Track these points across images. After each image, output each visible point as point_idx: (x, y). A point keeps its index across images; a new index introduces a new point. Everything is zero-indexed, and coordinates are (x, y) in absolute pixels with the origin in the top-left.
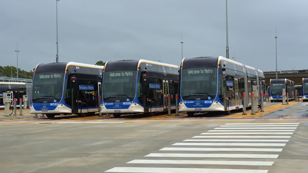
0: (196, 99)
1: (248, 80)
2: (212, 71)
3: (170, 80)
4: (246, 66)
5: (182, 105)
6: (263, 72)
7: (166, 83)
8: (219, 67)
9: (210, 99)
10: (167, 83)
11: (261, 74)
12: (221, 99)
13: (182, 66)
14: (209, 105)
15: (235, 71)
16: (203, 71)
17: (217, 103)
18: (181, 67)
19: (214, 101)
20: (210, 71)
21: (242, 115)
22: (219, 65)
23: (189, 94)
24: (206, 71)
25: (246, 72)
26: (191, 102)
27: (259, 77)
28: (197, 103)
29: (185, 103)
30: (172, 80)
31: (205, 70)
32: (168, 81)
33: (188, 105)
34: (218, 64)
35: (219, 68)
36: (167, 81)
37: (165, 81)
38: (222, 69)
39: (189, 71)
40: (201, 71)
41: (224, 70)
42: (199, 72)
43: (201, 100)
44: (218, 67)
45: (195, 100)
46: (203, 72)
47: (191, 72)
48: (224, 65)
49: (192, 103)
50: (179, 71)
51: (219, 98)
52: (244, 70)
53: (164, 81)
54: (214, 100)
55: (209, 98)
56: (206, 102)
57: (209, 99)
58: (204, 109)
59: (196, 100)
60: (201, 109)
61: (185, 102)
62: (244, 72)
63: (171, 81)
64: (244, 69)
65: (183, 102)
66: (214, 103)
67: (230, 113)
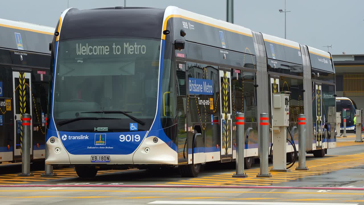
0: (95, 129)
1: (269, 77)
2: (143, 48)
3: (39, 72)
4: (267, 37)
5: (55, 144)
6: (328, 56)
7: (22, 80)
8: (164, 39)
9: (136, 128)
10: (27, 81)
11: (320, 60)
12: (166, 131)
13: (59, 31)
14: (131, 147)
15: (221, 51)
16: (118, 48)
17: (155, 140)
18: (57, 34)
19: (146, 135)
20: (140, 48)
21: (233, 177)
22: (165, 32)
23: (77, 114)
24: (126, 49)
25: (263, 55)
26: (82, 137)
27: (312, 71)
28: (98, 140)
29: (65, 139)
30: (45, 73)
31: (125, 45)
32: (30, 74)
33: (70, 147)
34: (164, 28)
35: (166, 41)
36: (28, 75)
37: (22, 74)
38: (174, 43)
39: (79, 47)
40: (114, 46)
41: (179, 46)
42: (107, 52)
43: (110, 131)
44: (163, 36)
45: (92, 131)
46: (118, 51)
47: (84, 49)
48: (183, 34)
49: (84, 141)
50: (51, 47)
51: (163, 128)
52: (258, 50)
53: (16, 75)
54: (148, 132)
55: (133, 126)
56: (123, 138)
57: (131, 129)
58: (116, 158)
59: (97, 131)
60: (108, 158)
61: (63, 137)
62: (257, 53)
63: (42, 76)
64: (256, 46)
65: (59, 136)
66: (148, 142)
67: (197, 171)
